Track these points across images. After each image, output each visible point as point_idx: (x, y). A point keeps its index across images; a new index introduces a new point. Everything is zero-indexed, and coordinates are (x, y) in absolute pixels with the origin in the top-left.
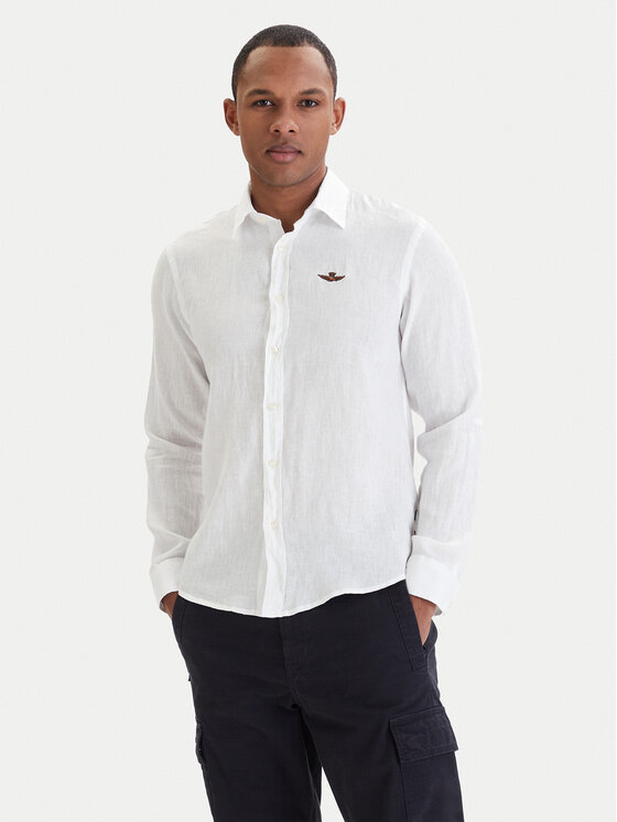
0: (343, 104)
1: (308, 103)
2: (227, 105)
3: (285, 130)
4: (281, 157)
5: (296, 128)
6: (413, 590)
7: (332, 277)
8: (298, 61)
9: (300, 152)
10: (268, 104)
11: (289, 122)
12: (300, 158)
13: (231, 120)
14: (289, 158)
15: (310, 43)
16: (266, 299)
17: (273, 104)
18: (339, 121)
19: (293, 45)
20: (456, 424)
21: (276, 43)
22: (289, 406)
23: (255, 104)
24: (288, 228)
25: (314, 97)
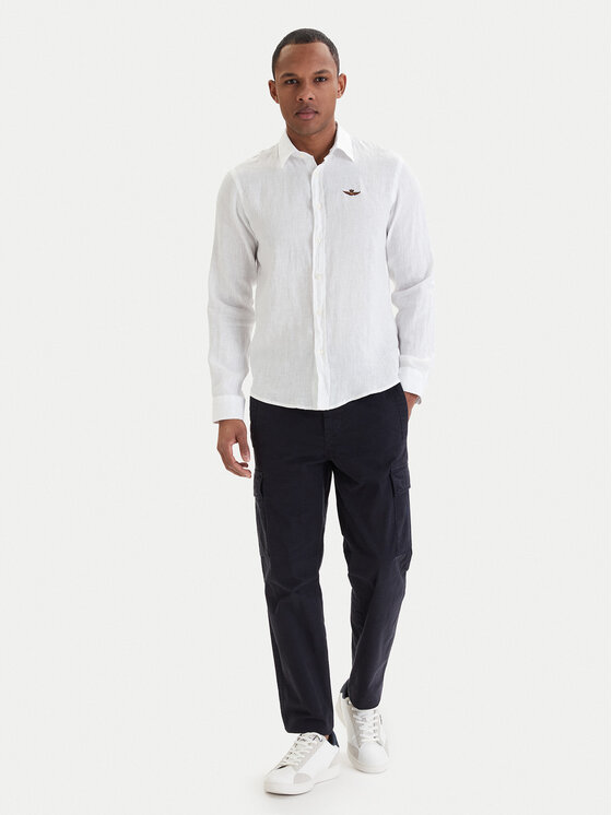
0: (345, 77)
1: (321, 79)
2: (271, 83)
3: (306, 99)
4: (304, 117)
5: (313, 97)
6: (406, 388)
7: (351, 193)
8: (312, 52)
9: (317, 112)
10: (295, 83)
11: (309, 93)
12: (317, 116)
13: (274, 94)
14: (311, 116)
15: (319, 39)
16: (311, 208)
17: (298, 82)
18: (342, 88)
19: (307, 42)
20: (423, 285)
21: (297, 43)
22: (329, 276)
23: (286, 82)
24: (319, 161)
25: (324, 75)
